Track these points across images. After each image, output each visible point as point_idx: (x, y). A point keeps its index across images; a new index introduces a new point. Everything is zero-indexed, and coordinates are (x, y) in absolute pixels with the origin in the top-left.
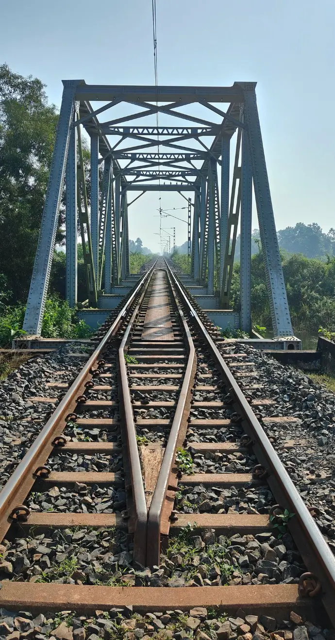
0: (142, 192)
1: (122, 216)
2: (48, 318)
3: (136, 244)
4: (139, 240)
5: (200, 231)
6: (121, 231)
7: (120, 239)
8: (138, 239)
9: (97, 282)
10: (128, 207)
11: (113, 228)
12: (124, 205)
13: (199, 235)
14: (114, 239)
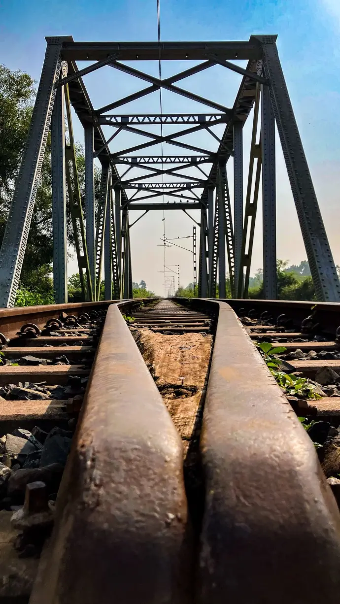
0: (145, 211)
1: (124, 236)
2: (22, 300)
3: (141, 286)
4: (143, 283)
5: (207, 250)
6: (122, 251)
7: (122, 260)
8: (143, 281)
9: (94, 293)
10: (130, 229)
11: (113, 243)
12: (127, 226)
13: (207, 255)
14: (114, 256)
